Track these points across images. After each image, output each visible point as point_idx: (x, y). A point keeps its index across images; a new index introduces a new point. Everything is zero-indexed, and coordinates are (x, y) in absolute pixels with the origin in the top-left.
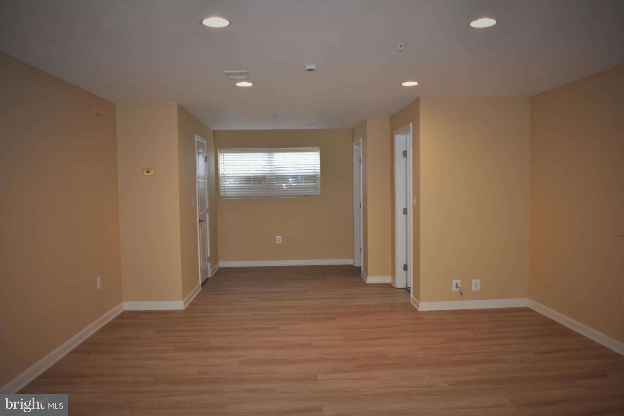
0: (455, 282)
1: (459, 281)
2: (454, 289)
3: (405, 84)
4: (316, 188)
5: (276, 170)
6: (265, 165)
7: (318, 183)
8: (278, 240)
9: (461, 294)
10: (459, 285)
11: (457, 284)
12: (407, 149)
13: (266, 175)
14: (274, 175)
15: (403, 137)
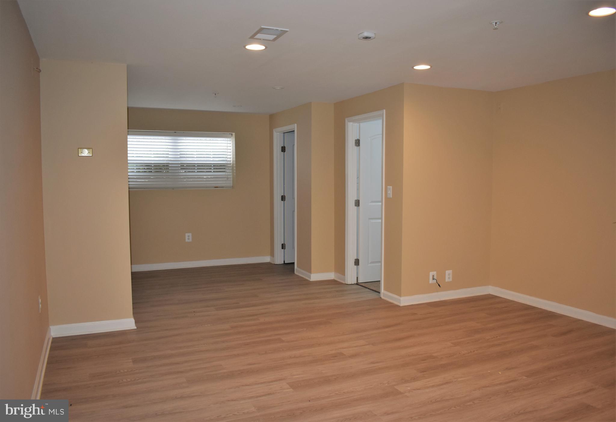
0: (431, 274)
1: (435, 273)
2: (431, 281)
3: (417, 68)
4: (228, 178)
5: (180, 157)
6: (168, 151)
7: (229, 173)
8: (188, 238)
9: (439, 285)
10: (435, 278)
11: (433, 276)
12: (360, 137)
13: (170, 162)
14: (180, 162)
15: (356, 125)
